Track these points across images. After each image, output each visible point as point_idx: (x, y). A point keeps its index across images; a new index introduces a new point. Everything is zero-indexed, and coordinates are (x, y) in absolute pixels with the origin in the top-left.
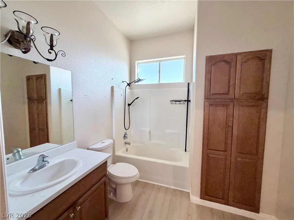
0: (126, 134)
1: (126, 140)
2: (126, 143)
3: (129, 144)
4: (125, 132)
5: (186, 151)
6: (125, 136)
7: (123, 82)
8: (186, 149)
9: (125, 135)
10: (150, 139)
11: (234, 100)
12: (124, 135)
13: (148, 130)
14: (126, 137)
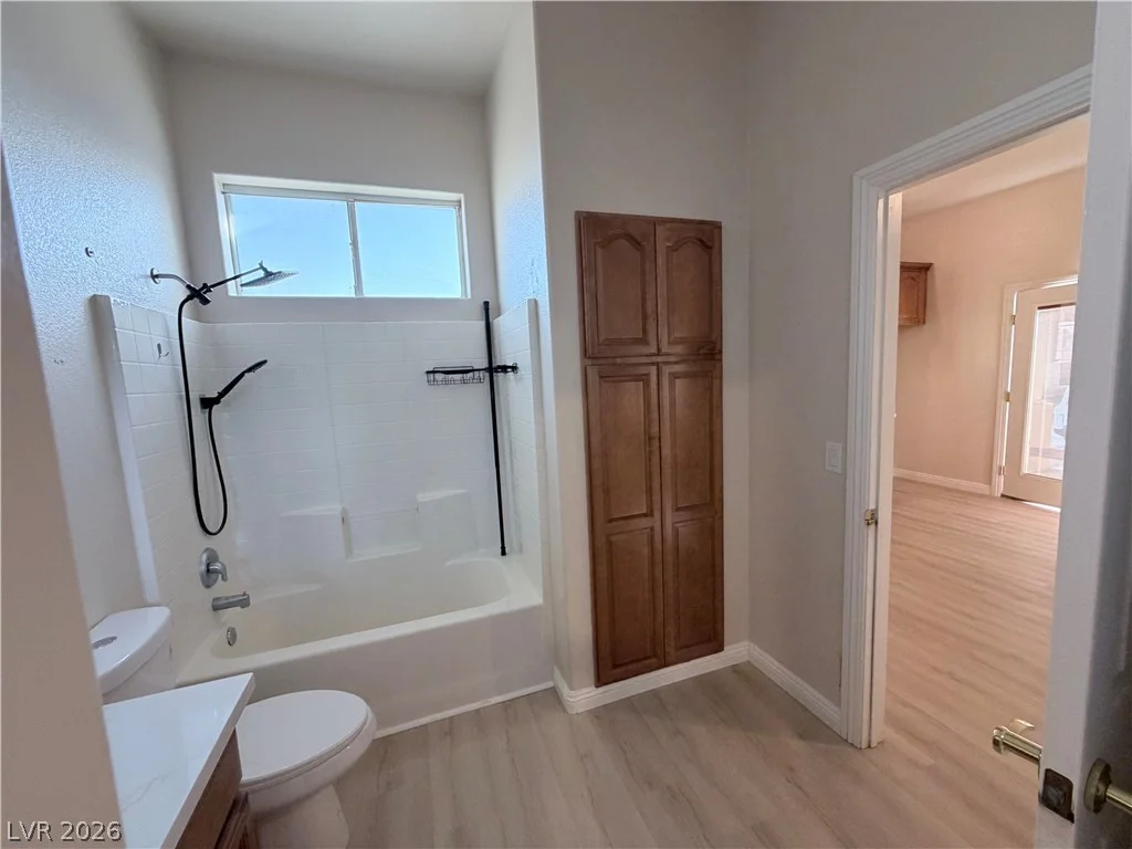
0: (212, 557)
1: (221, 589)
2: (217, 607)
3: (244, 602)
4: (207, 549)
5: (503, 553)
6: (208, 570)
7: (154, 277)
8: (503, 548)
9: (208, 565)
10: (349, 551)
11: (659, 359)
12: (203, 568)
13: (330, 508)
14: (216, 571)
